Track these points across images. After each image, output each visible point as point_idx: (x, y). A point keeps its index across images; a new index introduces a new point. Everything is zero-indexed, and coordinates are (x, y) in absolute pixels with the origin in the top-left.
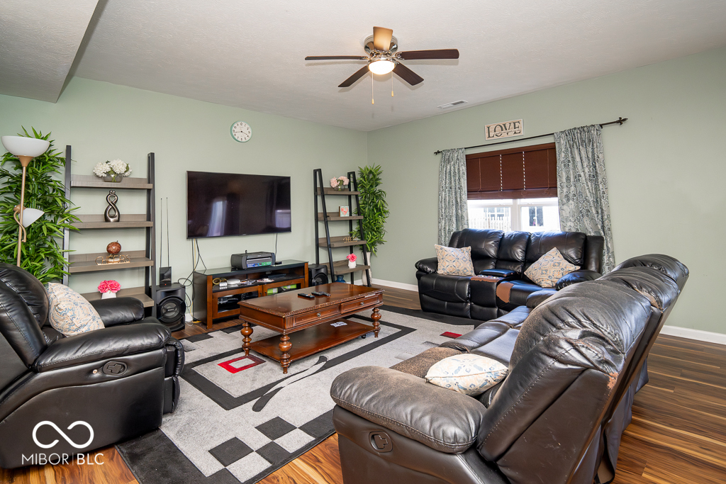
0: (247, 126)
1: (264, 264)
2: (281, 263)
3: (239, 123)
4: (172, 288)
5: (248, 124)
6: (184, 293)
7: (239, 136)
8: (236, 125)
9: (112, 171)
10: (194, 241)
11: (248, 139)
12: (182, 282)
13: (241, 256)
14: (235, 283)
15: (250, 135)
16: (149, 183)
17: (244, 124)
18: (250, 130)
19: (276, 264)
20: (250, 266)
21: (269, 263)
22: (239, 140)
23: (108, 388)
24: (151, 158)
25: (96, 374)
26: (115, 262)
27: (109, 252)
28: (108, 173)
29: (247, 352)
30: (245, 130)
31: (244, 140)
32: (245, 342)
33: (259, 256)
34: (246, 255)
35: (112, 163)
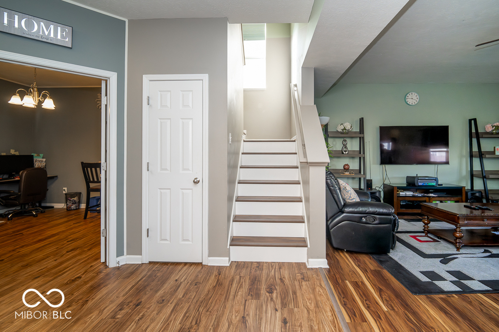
0: (416, 94)
1: (430, 184)
2: (442, 185)
3: (410, 93)
4: (373, 191)
5: (417, 93)
6: (380, 194)
7: (410, 101)
8: (408, 95)
9: (345, 129)
10: (384, 166)
11: (416, 103)
12: (377, 189)
13: (414, 178)
14: (409, 193)
15: (418, 100)
16: (360, 134)
17: (413, 93)
18: (418, 97)
19: (439, 185)
20: (420, 184)
21: (434, 184)
22: (411, 104)
23: (368, 227)
24: (362, 121)
25: (364, 220)
26: (347, 173)
27: (345, 169)
28: (343, 130)
29: (427, 234)
30: (414, 97)
31: (413, 104)
32: (425, 228)
33: (426, 179)
34: (417, 177)
35: (345, 125)
